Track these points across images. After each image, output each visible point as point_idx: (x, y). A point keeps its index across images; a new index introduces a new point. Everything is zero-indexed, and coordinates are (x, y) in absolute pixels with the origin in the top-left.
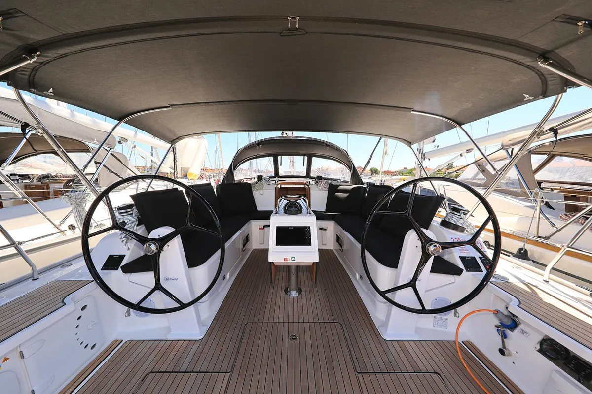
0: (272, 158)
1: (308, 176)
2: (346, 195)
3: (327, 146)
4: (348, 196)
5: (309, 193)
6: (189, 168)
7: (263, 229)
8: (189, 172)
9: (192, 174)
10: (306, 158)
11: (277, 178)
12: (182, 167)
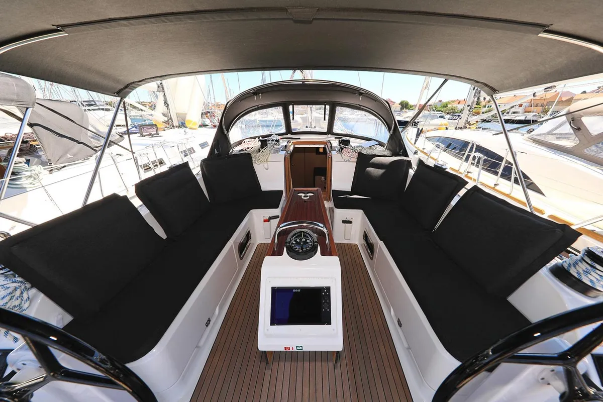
0: (280, 109)
1: (330, 131)
2: (381, 171)
3: (361, 94)
4: (384, 173)
5: (330, 167)
6: (186, 114)
7: (269, 221)
8: (186, 119)
9: (190, 122)
10: (328, 107)
11: (289, 136)
12: (178, 112)
